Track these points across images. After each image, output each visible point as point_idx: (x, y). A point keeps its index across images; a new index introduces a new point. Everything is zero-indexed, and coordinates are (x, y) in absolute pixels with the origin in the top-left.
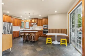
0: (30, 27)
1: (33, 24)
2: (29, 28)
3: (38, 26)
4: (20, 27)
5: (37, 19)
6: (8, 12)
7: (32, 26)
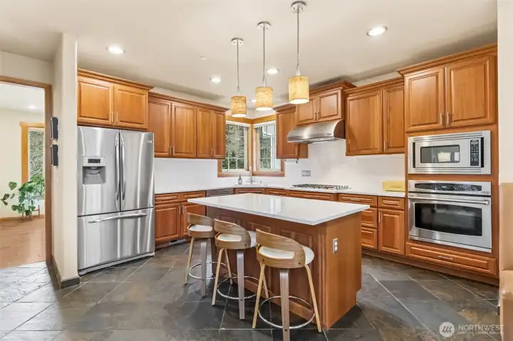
0: (289, 163)
1: (306, 134)
2: (281, 174)
3: (350, 152)
4: (216, 161)
5: (345, 85)
6: (116, 50)
7: (300, 150)
